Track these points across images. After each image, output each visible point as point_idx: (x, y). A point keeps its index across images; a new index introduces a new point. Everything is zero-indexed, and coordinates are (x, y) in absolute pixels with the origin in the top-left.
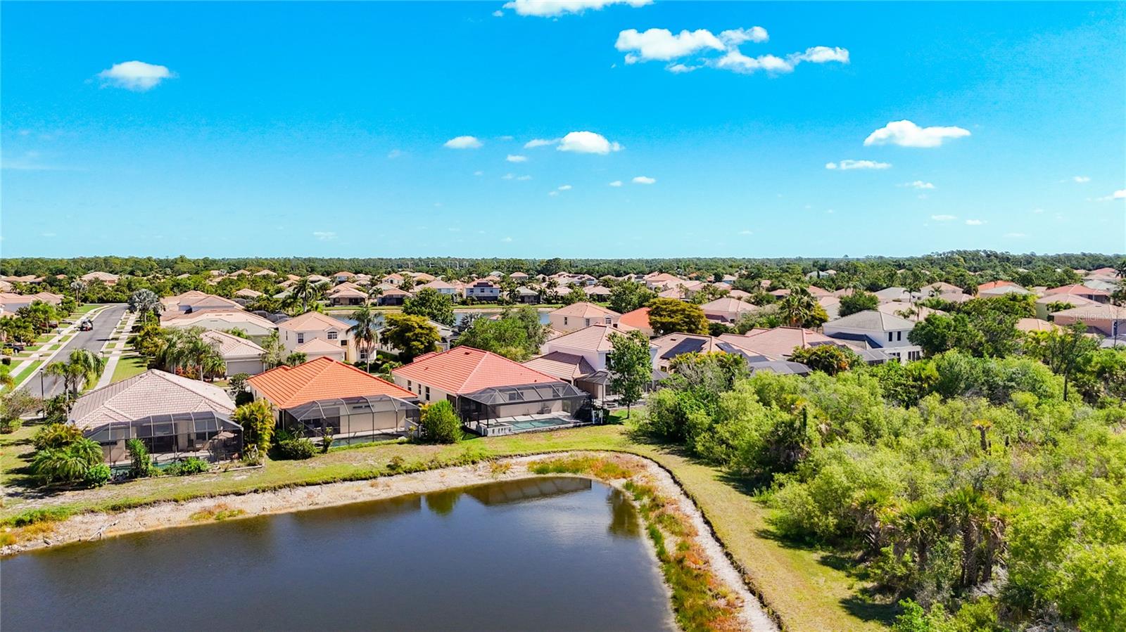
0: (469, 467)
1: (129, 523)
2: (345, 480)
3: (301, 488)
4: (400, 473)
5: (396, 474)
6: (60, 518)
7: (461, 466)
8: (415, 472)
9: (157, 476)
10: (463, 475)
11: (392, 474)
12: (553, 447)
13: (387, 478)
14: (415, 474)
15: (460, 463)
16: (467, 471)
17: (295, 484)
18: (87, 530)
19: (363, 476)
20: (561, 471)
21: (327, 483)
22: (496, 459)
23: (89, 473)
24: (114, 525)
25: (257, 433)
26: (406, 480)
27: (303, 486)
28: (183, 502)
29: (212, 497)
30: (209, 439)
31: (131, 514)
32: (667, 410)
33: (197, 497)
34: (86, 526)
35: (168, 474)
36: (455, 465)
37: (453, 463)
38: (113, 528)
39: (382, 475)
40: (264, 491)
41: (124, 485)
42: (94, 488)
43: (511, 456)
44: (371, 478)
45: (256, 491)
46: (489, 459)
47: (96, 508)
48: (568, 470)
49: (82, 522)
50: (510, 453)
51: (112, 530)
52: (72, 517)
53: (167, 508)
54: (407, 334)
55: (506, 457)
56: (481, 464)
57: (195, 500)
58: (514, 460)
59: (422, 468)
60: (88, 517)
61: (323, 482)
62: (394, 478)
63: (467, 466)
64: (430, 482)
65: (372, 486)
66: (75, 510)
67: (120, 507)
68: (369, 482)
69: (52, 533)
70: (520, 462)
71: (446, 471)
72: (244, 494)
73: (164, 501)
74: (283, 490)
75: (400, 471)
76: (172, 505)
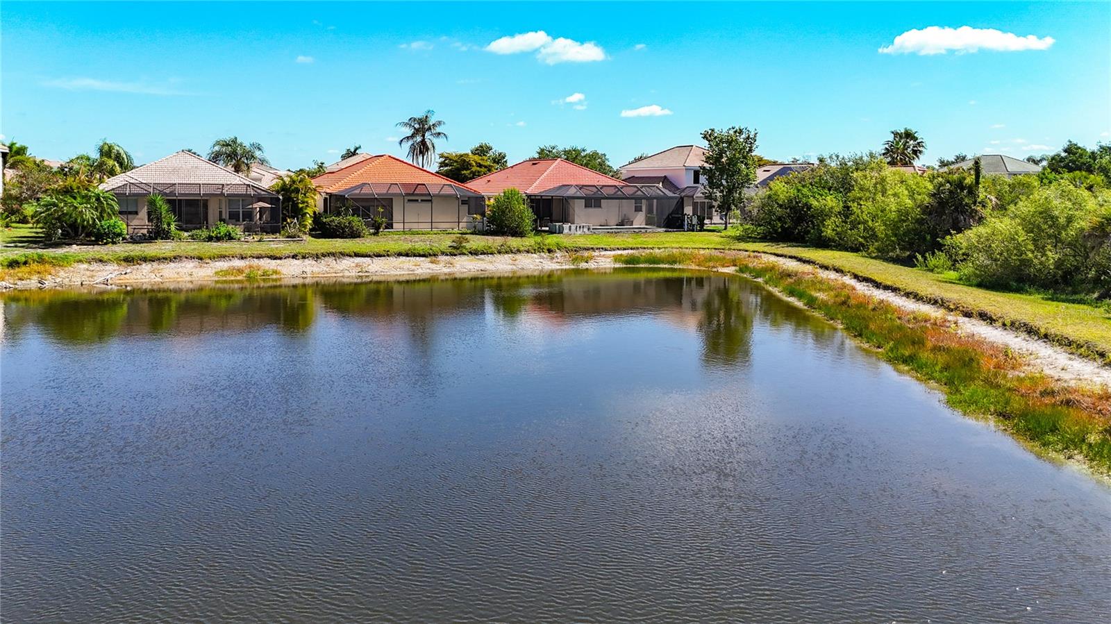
0: (546, 255)
1: (144, 276)
2: (400, 254)
3: (348, 258)
4: (464, 254)
5: (460, 254)
6: (61, 263)
7: (535, 253)
8: (481, 254)
9: (180, 239)
10: (537, 261)
11: (456, 253)
12: (643, 244)
13: (449, 257)
14: (482, 256)
15: (535, 250)
16: (543, 258)
17: (341, 253)
18: (92, 277)
19: (422, 253)
20: (654, 263)
21: (379, 256)
22: (575, 250)
23: (102, 226)
24: (125, 274)
25: (298, 207)
26: (471, 261)
27: (350, 256)
28: (209, 261)
29: (242, 258)
30: (243, 221)
31: (146, 267)
32: (781, 206)
33: (224, 257)
34: (91, 273)
35: (194, 239)
36: (528, 252)
37: (526, 249)
38: (122, 277)
39: (443, 253)
40: (304, 257)
41: (142, 245)
42: (106, 244)
43: (592, 248)
44: (430, 255)
45: (294, 257)
46: (567, 250)
47: (106, 258)
48: (663, 263)
49: (88, 270)
50: (592, 246)
51: (122, 278)
52: (76, 264)
53: (189, 266)
54: (463, 172)
55: (587, 249)
56: (559, 254)
57: (222, 259)
58: (597, 253)
59: (489, 251)
60: (95, 266)
61: (374, 255)
62: (457, 258)
63: (542, 254)
64: (500, 265)
65: (432, 262)
66: (81, 257)
67: (133, 259)
68: (429, 259)
69: (50, 276)
70: (604, 255)
71: (518, 256)
72: (280, 258)
73: (186, 258)
74: (326, 259)
75: (464, 251)
76: (196, 263)
